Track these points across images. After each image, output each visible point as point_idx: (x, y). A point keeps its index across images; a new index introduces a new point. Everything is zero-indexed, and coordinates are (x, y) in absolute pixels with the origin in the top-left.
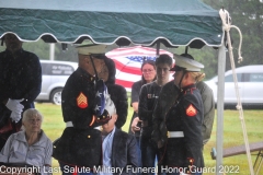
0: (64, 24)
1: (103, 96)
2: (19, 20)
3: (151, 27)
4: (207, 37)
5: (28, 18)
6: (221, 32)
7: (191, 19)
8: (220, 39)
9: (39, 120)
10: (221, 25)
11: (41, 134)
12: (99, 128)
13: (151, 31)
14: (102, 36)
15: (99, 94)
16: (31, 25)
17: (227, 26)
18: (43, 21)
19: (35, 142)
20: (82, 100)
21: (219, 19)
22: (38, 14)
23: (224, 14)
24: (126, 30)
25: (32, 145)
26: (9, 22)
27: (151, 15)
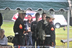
0: (23, 5)
1: (26, 25)
2: (10, 4)
3: (48, 6)
4: (65, 8)
5: (13, 3)
6: (68, 7)
7: (60, 3)
8: (69, 9)
9: (4, 32)
10: (69, 5)
11: (4, 36)
12: (25, 34)
13: (48, 7)
14: (34, 8)
15: (25, 25)
16: (14, 5)
17: (70, 5)
18: (17, 4)
19: (3, 38)
20: (21, 26)
21: (68, 3)
22: (16, 2)
23: (69, 2)
24: (41, 6)
25: (2, 39)
26: (7, 4)
27: (48, 2)
